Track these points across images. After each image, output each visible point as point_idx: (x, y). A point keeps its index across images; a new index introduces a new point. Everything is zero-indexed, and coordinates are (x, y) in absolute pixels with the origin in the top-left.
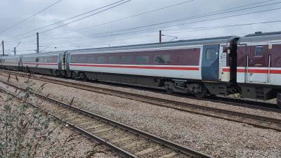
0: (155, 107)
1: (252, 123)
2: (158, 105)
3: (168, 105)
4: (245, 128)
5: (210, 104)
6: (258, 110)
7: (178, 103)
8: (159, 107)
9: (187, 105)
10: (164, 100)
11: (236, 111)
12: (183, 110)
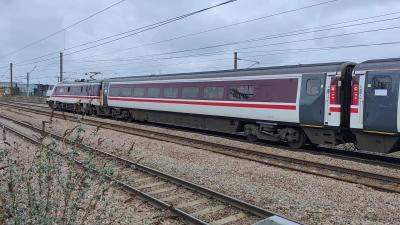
0: (233, 160)
1: (370, 184)
2: (236, 157)
3: (249, 157)
4: (362, 192)
5: (309, 157)
6: (378, 167)
7: (263, 155)
8: (237, 160)
9: (276, 157)
10: (244, 151)
11: (346, 167)
12: (271, 165)
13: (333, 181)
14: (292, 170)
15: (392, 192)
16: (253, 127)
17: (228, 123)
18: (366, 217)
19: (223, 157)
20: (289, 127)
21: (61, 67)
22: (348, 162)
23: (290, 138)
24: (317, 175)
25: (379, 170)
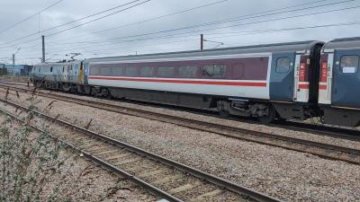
1: (317, 152)
4: (308, 160)
12: (229, 136)
13: (284, 151)
14: (249, 141)
15: (335, 159)
16: (225, 103)
17: (201, 99)
18: (311, 182)
19: (187, 129)
20: (260, 103)
21: (43, 49)
22: (299, 133)
23: (260, 113)
24: (270, 145)
25: (327, 140)
